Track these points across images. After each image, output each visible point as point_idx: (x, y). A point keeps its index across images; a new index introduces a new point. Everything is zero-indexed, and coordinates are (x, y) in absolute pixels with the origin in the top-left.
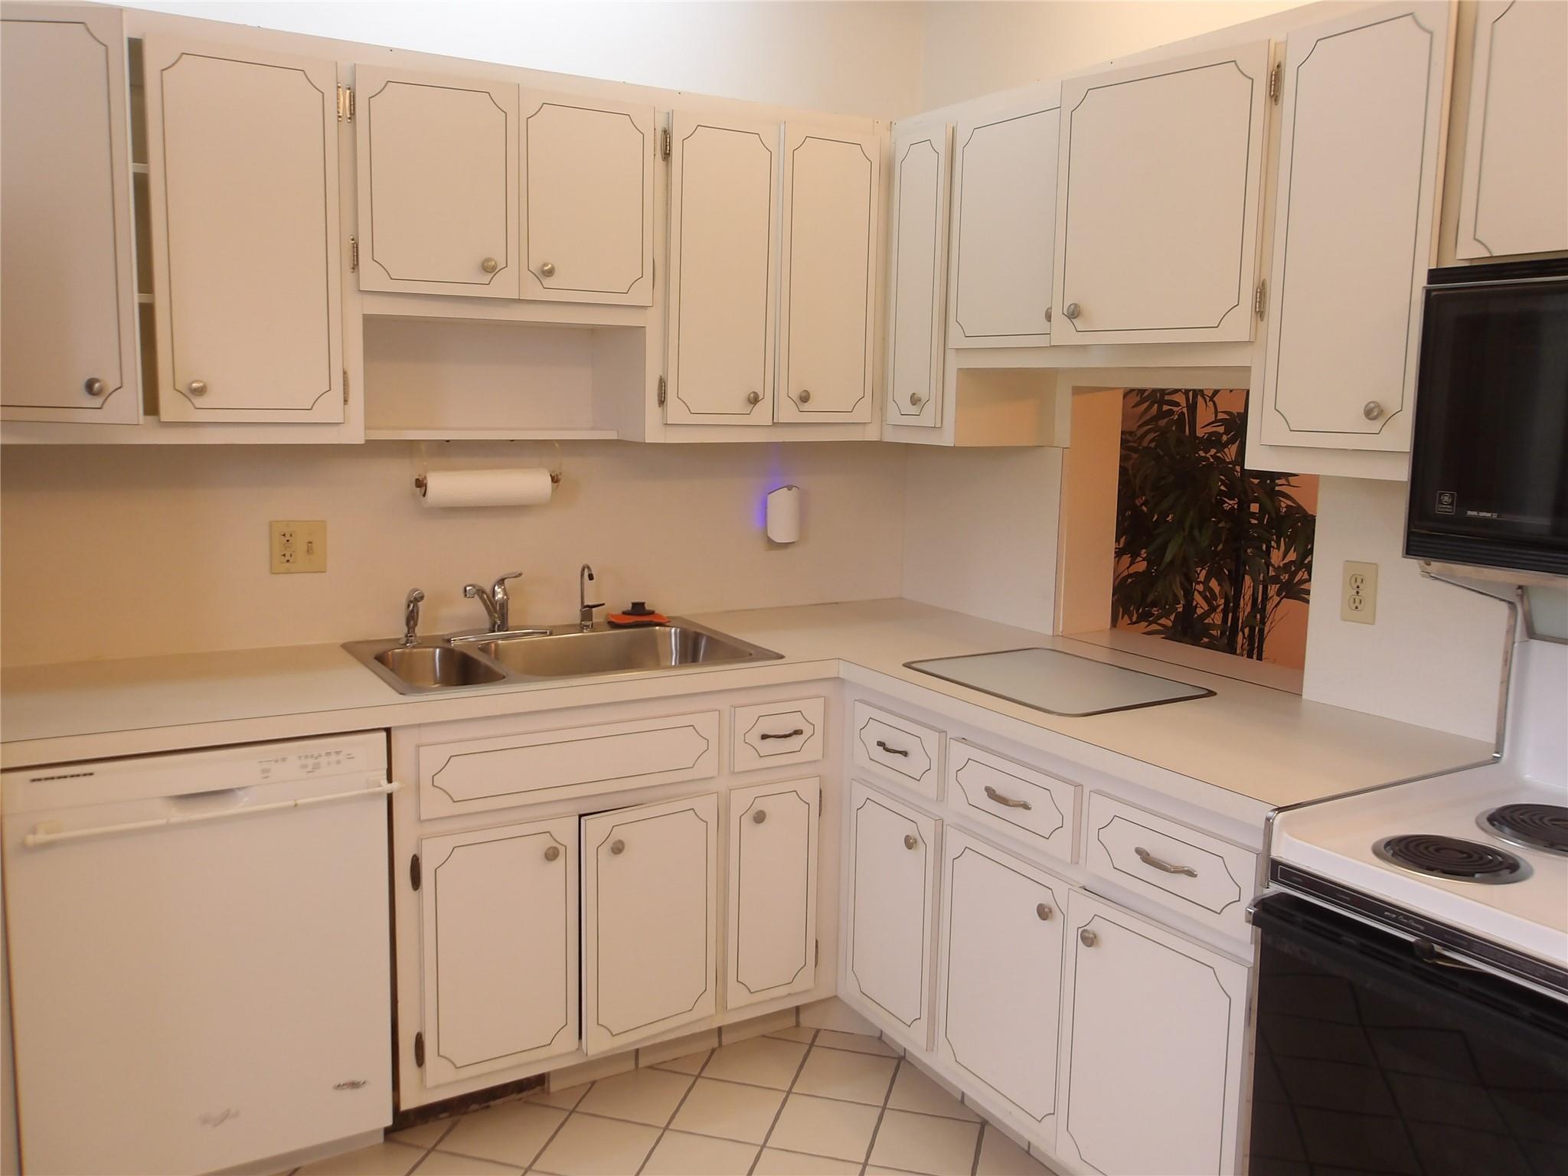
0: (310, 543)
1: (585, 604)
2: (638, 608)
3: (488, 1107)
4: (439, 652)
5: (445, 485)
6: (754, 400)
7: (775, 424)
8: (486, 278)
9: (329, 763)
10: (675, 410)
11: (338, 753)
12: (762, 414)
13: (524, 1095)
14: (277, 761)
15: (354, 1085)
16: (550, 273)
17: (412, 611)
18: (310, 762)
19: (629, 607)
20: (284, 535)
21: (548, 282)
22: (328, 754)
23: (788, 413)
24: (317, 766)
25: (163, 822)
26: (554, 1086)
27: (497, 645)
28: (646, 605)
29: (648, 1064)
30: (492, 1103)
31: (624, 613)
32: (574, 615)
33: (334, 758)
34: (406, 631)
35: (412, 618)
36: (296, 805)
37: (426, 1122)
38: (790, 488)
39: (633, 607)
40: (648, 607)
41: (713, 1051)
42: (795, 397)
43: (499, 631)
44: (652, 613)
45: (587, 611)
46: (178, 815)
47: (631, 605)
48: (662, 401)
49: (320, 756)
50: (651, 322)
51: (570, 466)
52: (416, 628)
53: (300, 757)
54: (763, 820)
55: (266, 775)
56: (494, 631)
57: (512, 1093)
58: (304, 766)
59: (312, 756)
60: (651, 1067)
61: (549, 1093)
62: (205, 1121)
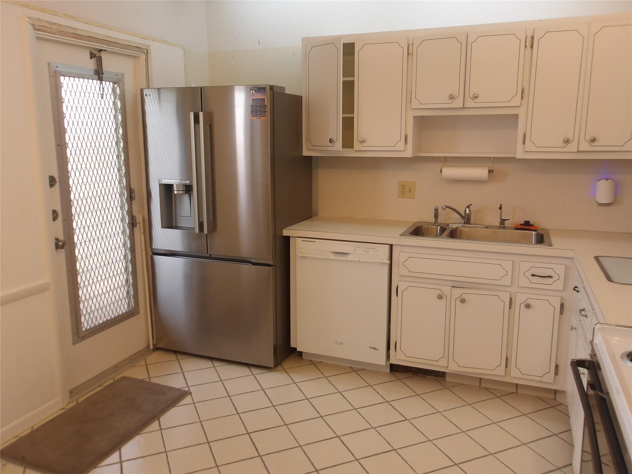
0: (410, 189)
1: (502, 219)
2: (527, 223)
3: (425, 377)
4: (440, 228)
5: (449, 172)
6: (567, 141)
7: (578, 151)
8: (451, 101)
9: (372, 251)
10: (529, 146)
11: (374, 249)
12: (572, 147)
13: (437, 378)
14: (358, 248)
15: (375, 349)
16: (476, 97)
17: (436, 213)
18: (367, 250)
19: (523, 223)
20: (402, 186)
21: (476, 100)
22: (372, 248)
23: (585, 146)
24: (368, 251)
25: (327, 257)
26: (448, 379)
27: (460, 229)
28: (530, 222)
29: (485, 387)
30: (426, 376)
31: (521, 225)
32: (497, 222)
33: (373, 250)
34: (435, 220)
35: (436, 216)
36: (359, 261)
37: (405, 373)
38: (607, 179)
39: (525, 223)
40: (531, 223)
41: (513, 393)
42: (588, 139)
43: (466, 224)
44: (532, 225)
45: (503, 221)
46: (332, 256)
47: (524, 222)
48: (524, 143)
49: (369, 249)
50: (521, 113)
51: (496, 167)
52: (438, 219)
53: (364, 248)
54: (530, 307)
55: (355, 251)
56: (465, 224)
57: (433, 376)
58: (365, 251)
59: (367, 248)
60: (485, 388)
61: (445, 381)
62: (336, 342)
